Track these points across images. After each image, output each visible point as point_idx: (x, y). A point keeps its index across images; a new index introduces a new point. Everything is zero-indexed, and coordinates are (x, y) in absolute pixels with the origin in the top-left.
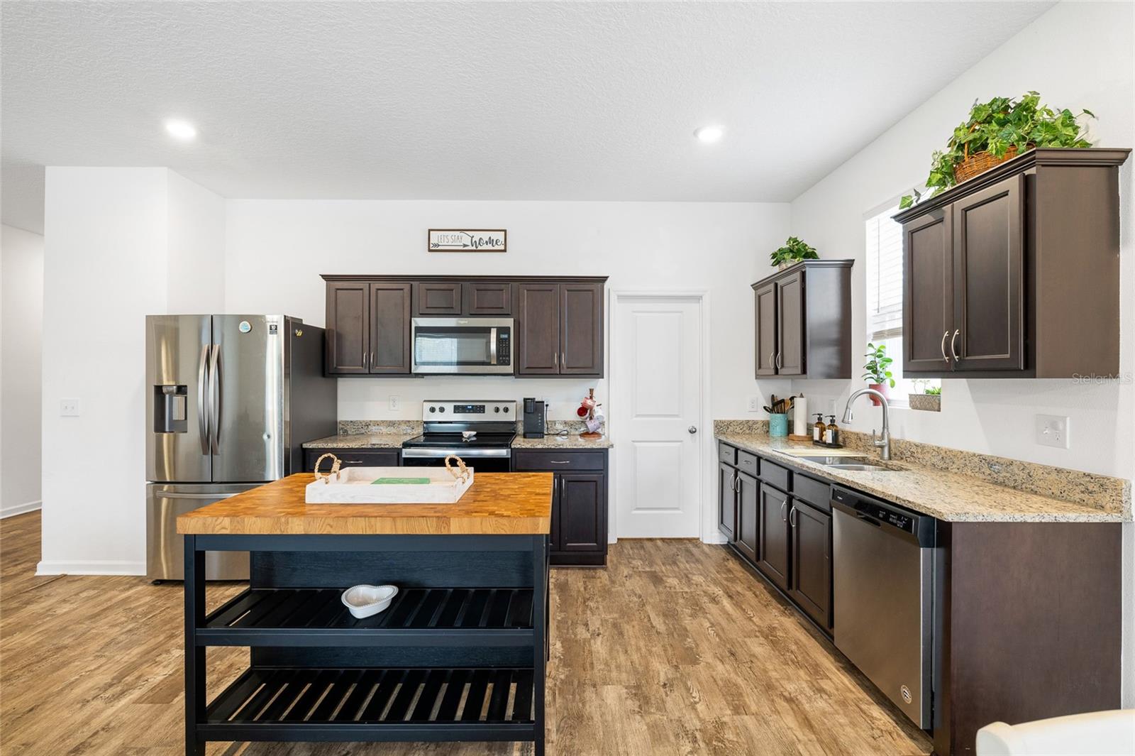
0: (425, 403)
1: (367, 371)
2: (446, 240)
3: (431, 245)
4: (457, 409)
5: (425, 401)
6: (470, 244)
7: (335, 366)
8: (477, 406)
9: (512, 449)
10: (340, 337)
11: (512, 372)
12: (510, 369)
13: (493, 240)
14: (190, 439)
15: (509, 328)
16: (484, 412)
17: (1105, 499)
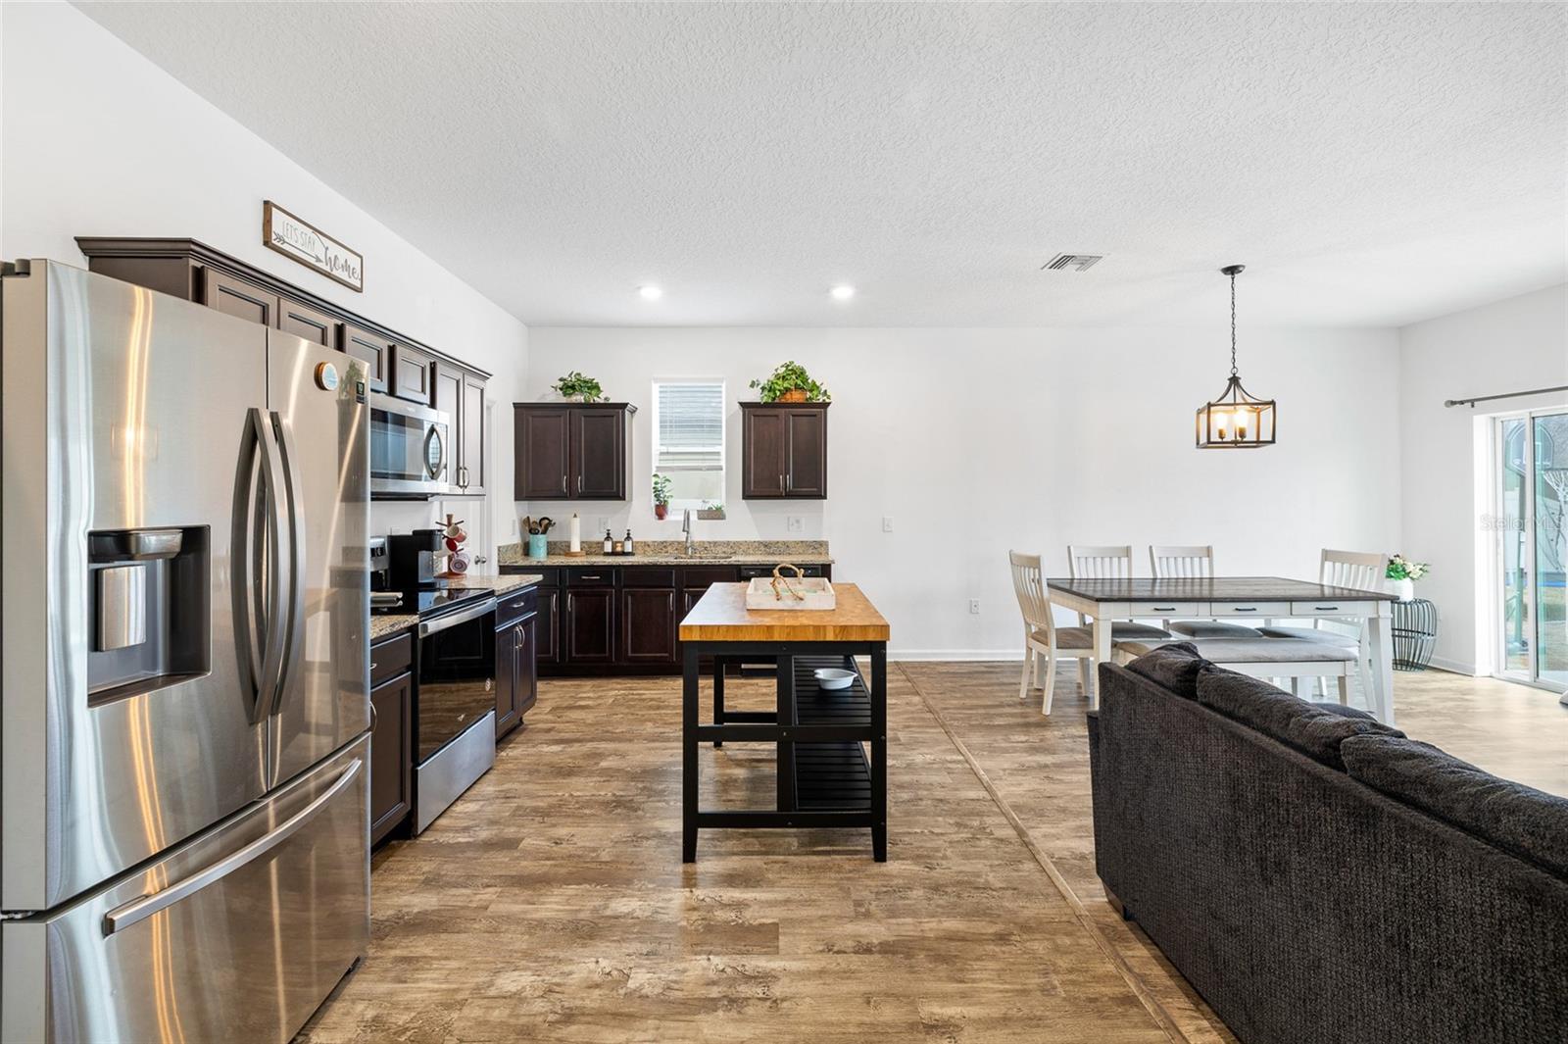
17: (822, 550)
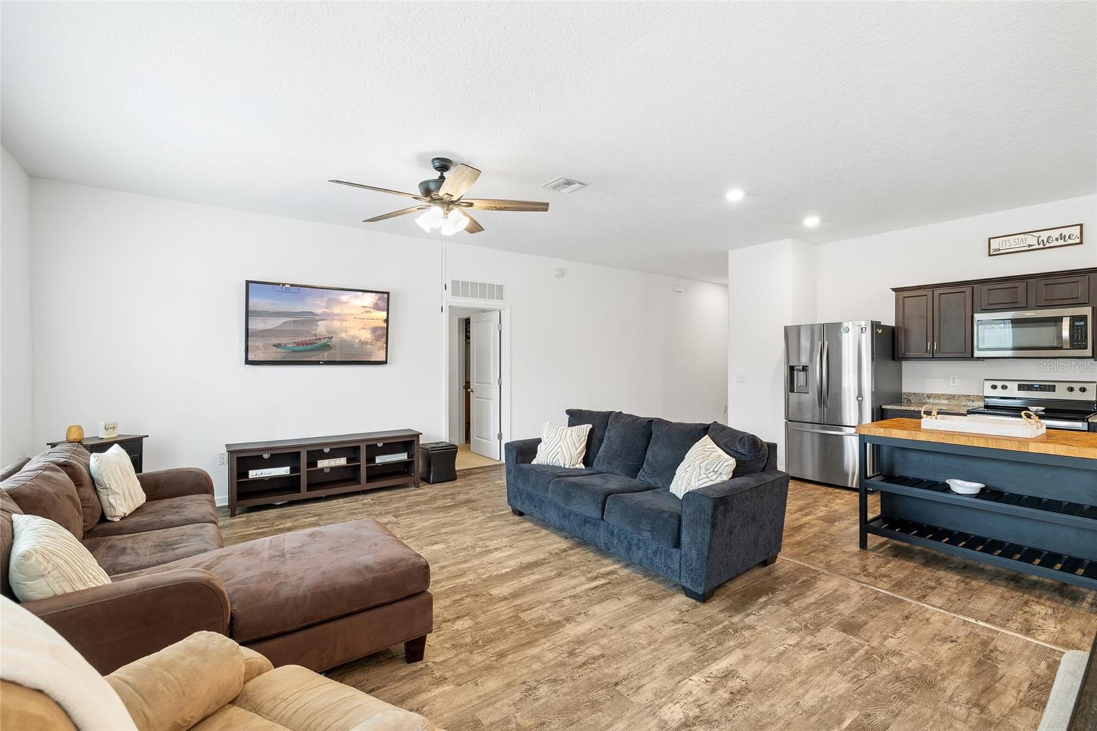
0: (985, 382)
1: (931, 356)
2: (1008, 244)
3: (992, 251)
4: (1021, 388)
5: (985, 380)
6: (1036, 243)
7: (903, 352)
8: (1045, 385)
9: (1089, 423)
10: (906, 331)
11: (1091, 355)
12: (1088, 352)
13: (1065, 236)
14: (811, 396)
15: (1086, 316)
16: (1054, 391)
